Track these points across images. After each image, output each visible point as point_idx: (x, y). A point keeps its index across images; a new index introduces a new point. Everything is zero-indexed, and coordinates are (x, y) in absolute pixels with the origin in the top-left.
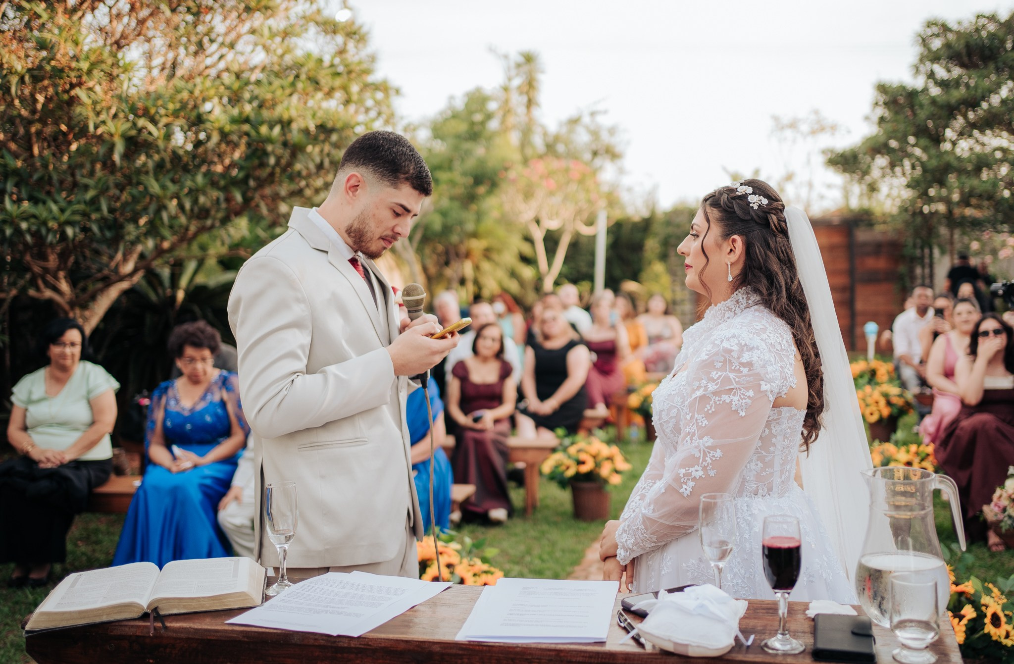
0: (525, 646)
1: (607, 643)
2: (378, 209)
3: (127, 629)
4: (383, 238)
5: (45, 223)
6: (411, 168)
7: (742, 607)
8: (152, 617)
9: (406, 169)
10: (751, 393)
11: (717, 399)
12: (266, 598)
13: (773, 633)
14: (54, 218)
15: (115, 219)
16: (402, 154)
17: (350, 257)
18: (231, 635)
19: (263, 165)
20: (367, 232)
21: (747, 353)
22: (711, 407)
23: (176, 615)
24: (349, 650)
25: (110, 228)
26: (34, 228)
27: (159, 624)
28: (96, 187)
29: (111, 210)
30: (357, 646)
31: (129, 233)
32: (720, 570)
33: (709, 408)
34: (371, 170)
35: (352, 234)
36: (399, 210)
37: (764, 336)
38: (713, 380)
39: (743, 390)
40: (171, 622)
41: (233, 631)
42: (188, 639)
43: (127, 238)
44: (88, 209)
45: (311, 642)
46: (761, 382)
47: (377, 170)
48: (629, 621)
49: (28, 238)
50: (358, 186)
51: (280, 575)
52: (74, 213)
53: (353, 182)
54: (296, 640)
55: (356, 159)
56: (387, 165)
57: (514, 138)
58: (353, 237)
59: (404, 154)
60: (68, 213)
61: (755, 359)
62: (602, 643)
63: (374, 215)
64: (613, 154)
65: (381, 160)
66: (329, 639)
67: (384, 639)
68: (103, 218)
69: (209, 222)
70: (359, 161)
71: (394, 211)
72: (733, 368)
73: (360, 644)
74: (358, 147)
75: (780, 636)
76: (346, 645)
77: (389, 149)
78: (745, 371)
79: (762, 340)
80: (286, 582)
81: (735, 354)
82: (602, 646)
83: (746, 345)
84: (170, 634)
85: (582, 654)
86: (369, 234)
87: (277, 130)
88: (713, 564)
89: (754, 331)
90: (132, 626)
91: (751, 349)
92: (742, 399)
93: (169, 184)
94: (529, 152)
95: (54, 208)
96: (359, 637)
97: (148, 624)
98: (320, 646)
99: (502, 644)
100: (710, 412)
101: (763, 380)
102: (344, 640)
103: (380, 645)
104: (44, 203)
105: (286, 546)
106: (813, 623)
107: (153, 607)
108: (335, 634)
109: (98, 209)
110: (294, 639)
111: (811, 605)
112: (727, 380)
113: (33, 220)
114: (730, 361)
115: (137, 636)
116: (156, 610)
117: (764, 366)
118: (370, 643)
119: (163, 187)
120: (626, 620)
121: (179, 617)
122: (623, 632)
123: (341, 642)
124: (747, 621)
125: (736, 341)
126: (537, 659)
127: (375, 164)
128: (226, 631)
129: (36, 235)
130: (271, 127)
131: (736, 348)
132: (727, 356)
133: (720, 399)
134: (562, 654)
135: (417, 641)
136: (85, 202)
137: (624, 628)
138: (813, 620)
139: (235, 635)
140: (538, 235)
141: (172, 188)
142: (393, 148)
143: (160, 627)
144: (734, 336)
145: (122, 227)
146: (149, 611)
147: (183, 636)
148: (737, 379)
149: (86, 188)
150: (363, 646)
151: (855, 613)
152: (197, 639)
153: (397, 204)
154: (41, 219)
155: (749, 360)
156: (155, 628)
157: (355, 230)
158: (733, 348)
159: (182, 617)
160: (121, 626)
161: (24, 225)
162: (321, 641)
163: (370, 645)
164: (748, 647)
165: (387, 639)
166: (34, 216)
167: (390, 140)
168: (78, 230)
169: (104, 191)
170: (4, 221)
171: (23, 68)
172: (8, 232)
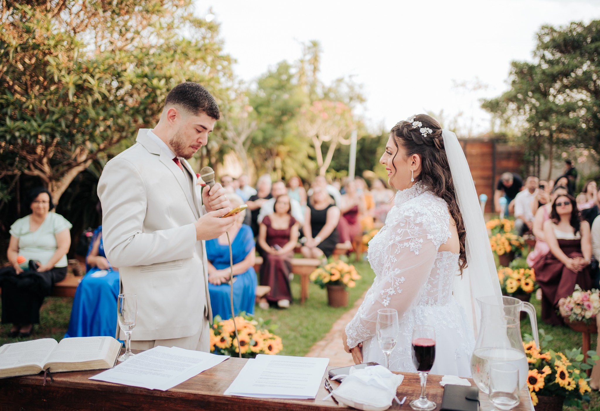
0: (265, 400)
1: (316, 400)
2: (187, 129)
3: (30, 381)
4: (192, 147)
5: (29, 133)
6: (206, 103)
7: (400, 379)
8: (45, 374)
9: (203, 104)
10: (421, 241)
11: (401, 246)
12: (117, 363)
13: (417, 397)
14: (34, 130)
15: (70, 132)
16: (200, 96)
17: (174, 157)
18: (91, 387)
19: (154, 101)
20: (182, 143)
21: (420, 217)
22: (398, 250)
23: (61, 373)
24: (160, 398)
25: (66, 136)
26: (23, 136)
27: (49, 379)
28: (59, 113)
29: (67, 126)
30: (165, 396)
31: (78, 139)
32: (388, 356)
33: (397, 251)
34: (182, 106)
35: (174, 145)
36: (200, 129)
37: (430, 208)
38: (398, 234)
39: (417, 239)
40: (57, 377)
41: (92, 384)
42: (66, 388)
43: (77, 142)
44: (54, 125)
45: (138, 393)
46: (427, 234)
47: (186, 106)
48: (331, 385)
49: (20, 141)
50: (175, 116)
51: (127, 349)
52: (46, 127)
53: (172, 114)
54: (129, 391)
55: (173, 100)
56: (191, 103)
57: (306, 89)
58: (174, 147)
59: (201, 95)
60: (42, 127)
61: (424, 221)
62: (312, 400)
63: (185, 133)
64: (361, 99)
65: (187, 100)
66: (149, 391)
67: (181, 392)
68: (63, 131)
69: (124, 134)
70: (175, 100)
71: (197, 130)
72: (410, 227)
73: (167, 395)
74: (174, 93)
75: (421, 399)
76: (159, 395)
77: (192, 93)
78: (417, 228)
79: (428, 209)
80: (131, 353)
81: (412, 219)
82: (312, 402)
83: (419, 213)
84: (56, 385)
85: (300, 406)
86: (183, 145)
87: (163, 82)
88: (384, 351)
89: (423, 204)
90: (33, 379)
91: (422, 215)
92: (416, 244)
93: (101, 112)
94: (314, 97)
95: (35, 124)
96: (167, 391)
97: (43, 378)
98: (143, 395)
99: (251, 399)
100: (398, 253)
101: (429, 233)
102: (157, 392)
103: (179, 396)
104: (29, 121)
105: (131, 332)
106: (443, 390)
107: (47, 368)
108: (152, 389)
109: (60, 125)
111: (443, 378)
112: (406, 234)
113: (22, 131)
114: (409, 223)
115: (37, 385)
116: (48, 369)
117: (429, 225)
118: (173, 395)
119: (98, 114)
120: (329, 384)
121: (62, 374)
122: (327, 392)
123: (156, 393)
124: (403, 387)
125: (412, 211)
126: (272, 408)
127: (185, 102)
128: (88, 384)
129: (24, 139)
130: (160, 80)
131: (412, 215)
132: (408, 219)
133: (403, 245)
134: (287, 406)
135: (201, 395)
136: (53, 122)
137: (328, 390)
138: (443, 387)
139: (94, 387)
140: (318, 144)
141: (103, 114)
142: (195, 92)
143: (50, 380)
144: (411, 208)
145: (73, 136)
146: (44, 370)
147: (63, 386)
148: (412, 233)
149: (53, 113)
150: (169, 396)
151: (469, 384)
152: (71, 388)
153: (198, 125)
154: (27, 130)
155: (420, 221)
156: (47, 381)
157: (175, 143)
158: (410, 215)
159: (64, 374)
160: (27, 379)
161: (17, 134)
162: (144, 392)
163: (173, 396)
164: (401, 405)
165: (183, 393)
166: (23, 129)
167: (193, 88)
168: (48, 137)
169: (63, 115)
170: (6, 132)
171: (16, 43)
172: (8, 137)
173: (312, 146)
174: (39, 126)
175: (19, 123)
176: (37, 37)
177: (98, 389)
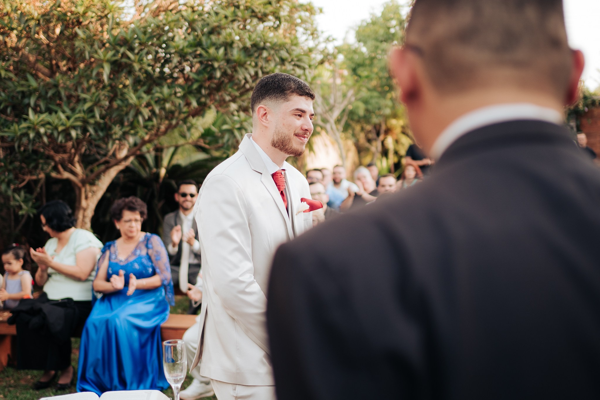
5: (56, 128)
14: (63, 124)
15: (105, 124)
19: (211, 78)
25: (102, 130)
26: (49, 132)
28: (91, 100)
29: (102, 117)
31: (115, 133)
43: (114, 137)
44: (86, 117)
49: (45, 139)
50: (266, 113)
52: (77, 119)
53: (262, 112)
60: (72, 120)
68: (97, 123)
69: (174, 122)
87: (222, 51)
93: (144, 95)
95: (63, 116)
104: (56, 112)
109: (93, 117)
113: (48, 126)
119: (139, 98)
129: (50, 136)
130: (217, 49)
136: (84, 112)
141: (146, 98)
145: (110, 129)
149: (85, 100)
154: (54, 125)
161: (42, 130)
166: (49, 123)
168: (79, 132)
169: (97, 103)
170: (29, 128)
171: (39, 14)
172: (32, 135)
174: (68, 118)
175: (44, 117)
176: (62, 4)
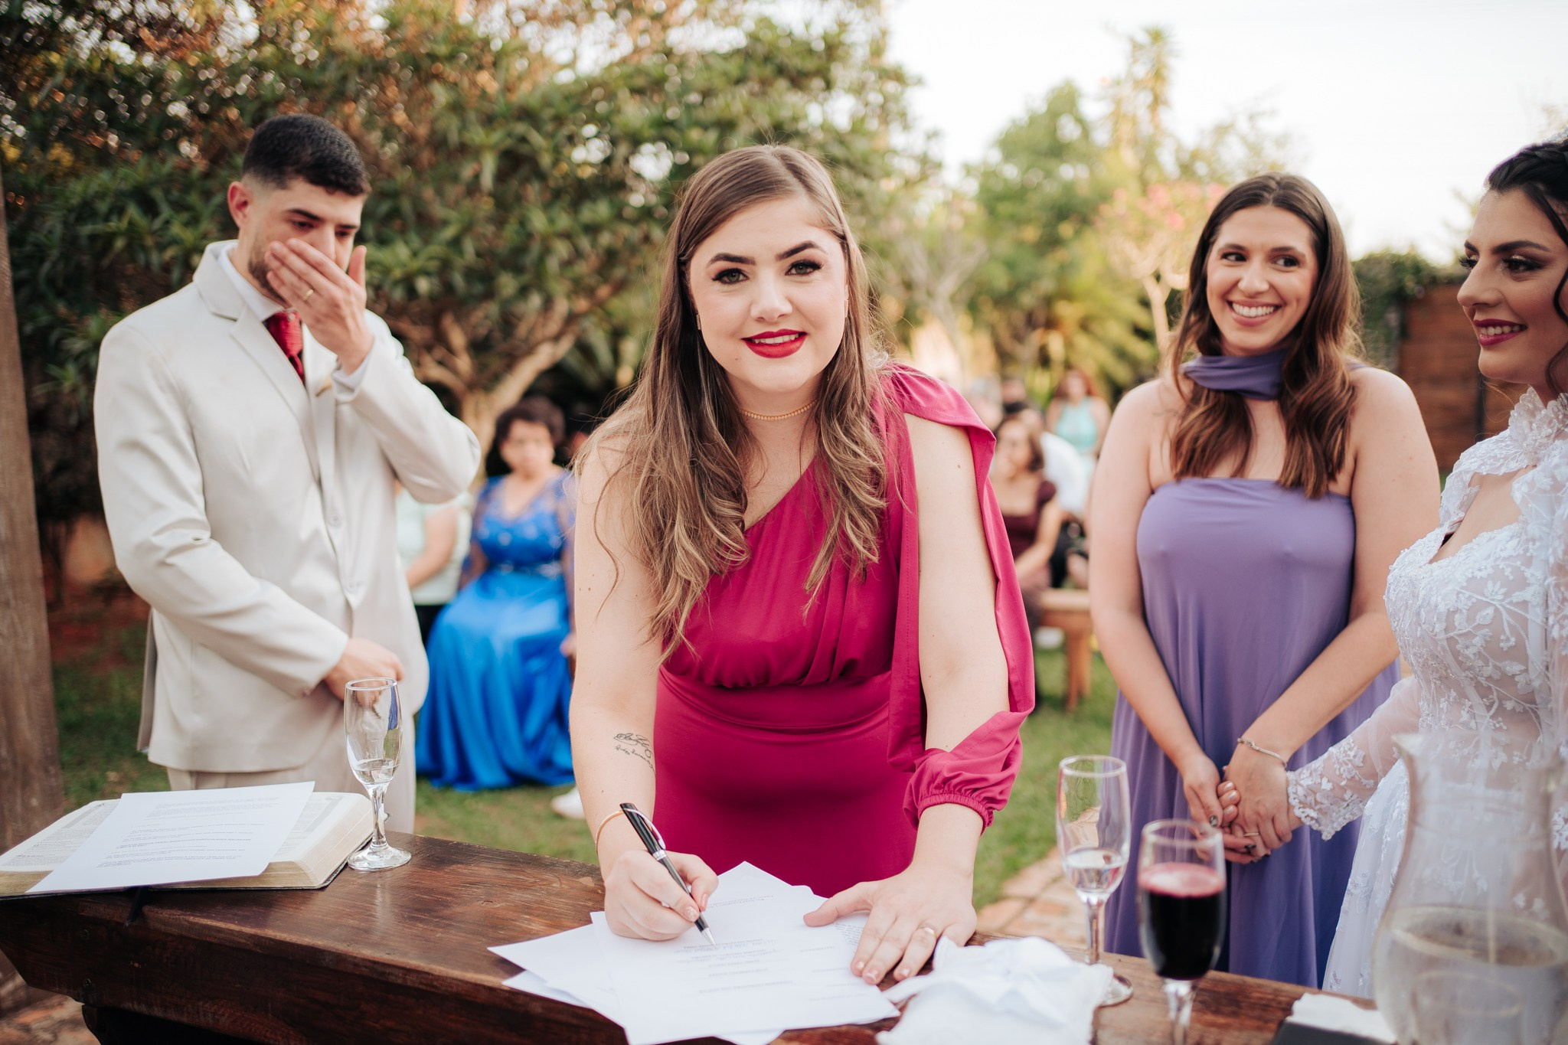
3: (102, 909)
14: (402, 266)
15: (485, 268)
18: (238, 940)
24: (404, 990)
25: (478, 280)
28: (458, 222)
29: (479, 255)
30: (417, 985)
31: (504, 288)
41: (240, 933)
43: (504, 293)
44: (447, 253)
52: (430, 258)
54: (328, 960)
60: (421, 258)
66: (376, 966)
67: (456, 979)
68: (469, 266)
69: (622, 273)
73: (421, 983)
76: (400, 981)
84: (157, 925)
93: (562, 215)
95: (404, 251)
103: (450, 989)
104: (391, 244)
109: (462, 253)
110: (325, 960)
118: (435, 983)
123: (392, 974)
136: (444, 243)
139: (244, 941)
140: (1158, 297)
145: (494, 278)
149: (445, 223)
150: (424, 987)
154: (387, 266)
162: (364, 969)
165: (460, 981)
168: (434, 283)
173: (1145, 303)
174: (415, 254)
177: (254, 949)
